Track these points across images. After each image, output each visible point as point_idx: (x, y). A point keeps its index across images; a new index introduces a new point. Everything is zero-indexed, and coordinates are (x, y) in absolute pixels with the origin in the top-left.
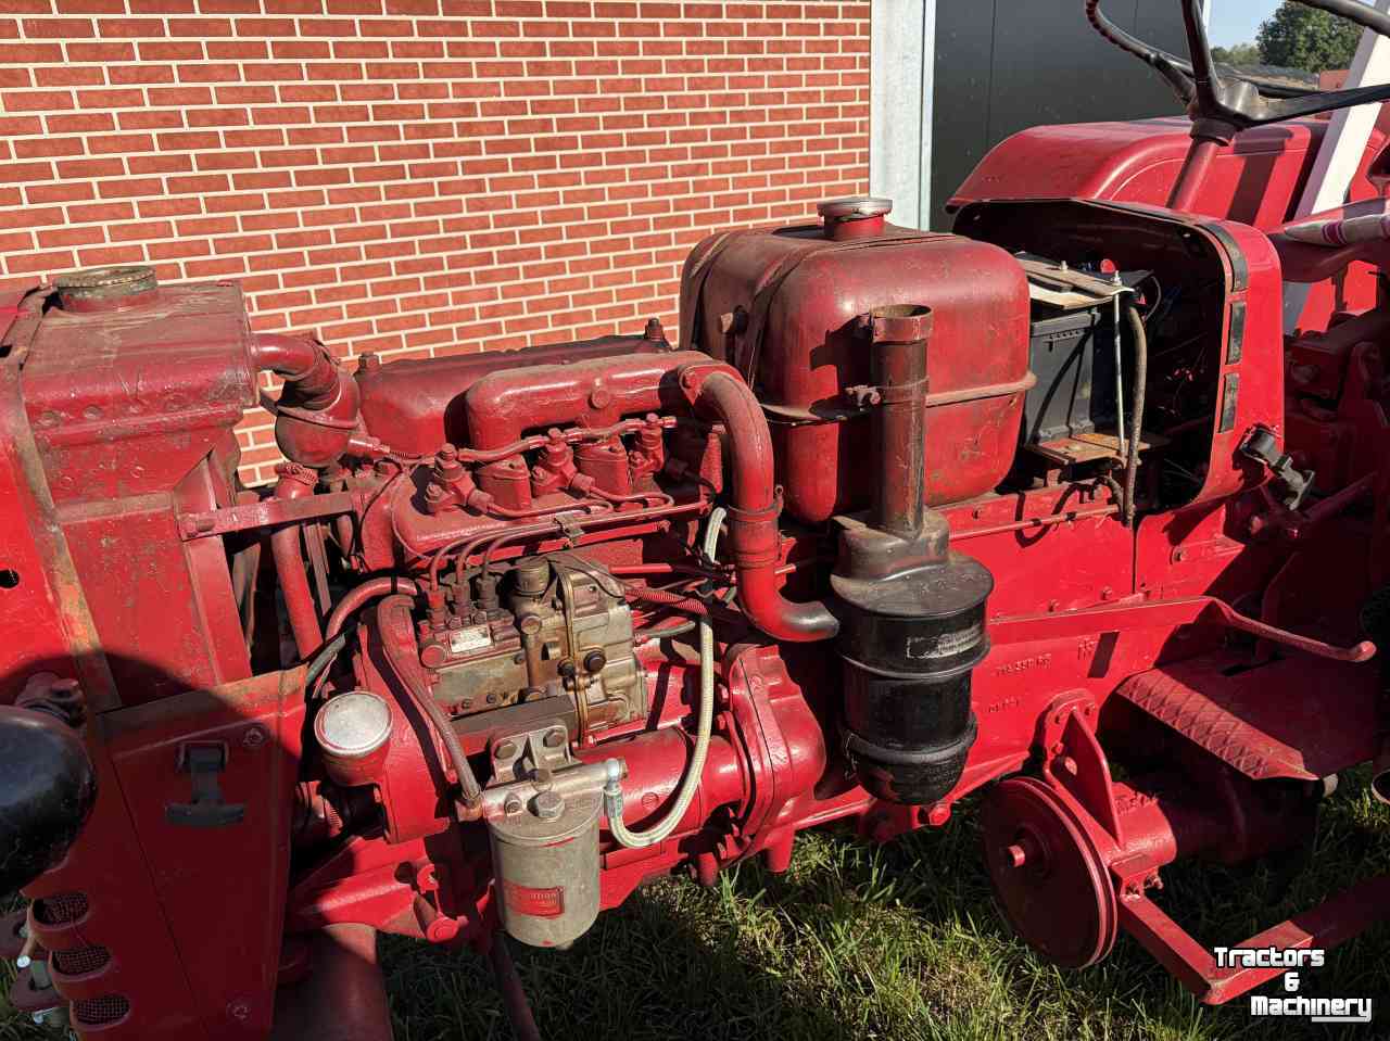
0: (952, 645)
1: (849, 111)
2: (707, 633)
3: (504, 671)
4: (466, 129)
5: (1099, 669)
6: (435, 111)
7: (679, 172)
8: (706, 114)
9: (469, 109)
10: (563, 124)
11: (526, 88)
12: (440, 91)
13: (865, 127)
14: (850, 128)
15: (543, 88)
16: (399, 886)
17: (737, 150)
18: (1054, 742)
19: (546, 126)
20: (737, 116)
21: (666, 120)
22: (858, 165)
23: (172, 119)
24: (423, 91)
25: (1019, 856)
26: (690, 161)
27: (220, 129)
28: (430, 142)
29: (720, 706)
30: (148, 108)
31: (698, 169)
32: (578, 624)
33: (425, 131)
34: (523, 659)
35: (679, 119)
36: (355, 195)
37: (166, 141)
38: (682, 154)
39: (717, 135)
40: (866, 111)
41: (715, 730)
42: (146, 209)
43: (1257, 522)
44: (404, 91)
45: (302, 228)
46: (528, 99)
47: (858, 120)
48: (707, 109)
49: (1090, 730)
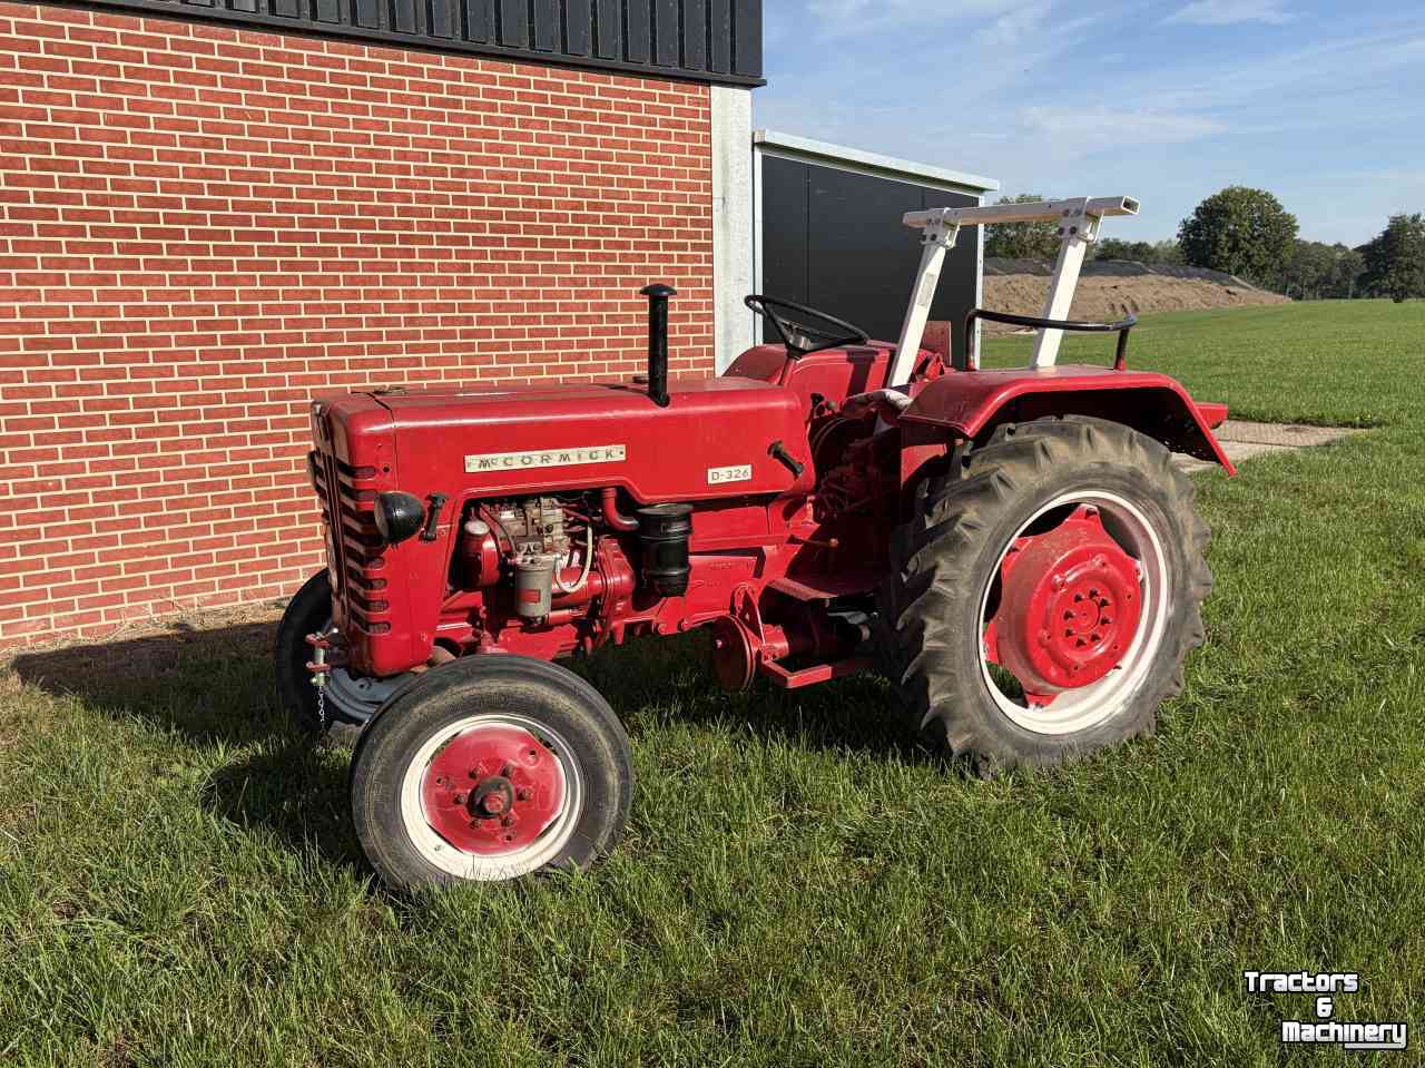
0: (677, 528)
1: (698, 317)
2: (590, 531)
3: (517, 527)
4: (410, 321)
5: (758, 574)
6: (388, 308)
7: (567, 357)
8: (588, 316)
9: (413, 308)
10: (482, 321)
11: (454, 294)
12: (394, 294)
13: (710, 329)
14: (699, 330)
15: (468, 294)
16: (465, 624)
17: (612, 343)
18: (739, 605)
19: (469, 321)
20: (611, 319)
21: (559, 320)
22: (705, 357)
23: (208, 311)
24: (381, 294)
25: (720, 643)
26: (575, 350)
27: (239, 318)
28: (384, 329)
29: (594, 559)
30: (193, 302)
31: (581, 356)
32: (545, 512)
33: (380, 322)
34: (525, 524)
35: (568, 319)
36: (327, 365)
37: (202, 325)
38: (569, 345)
39: (596, 332)
40: (711, 317)
41: (592, 569)
42: (183, 371)
43: (823, 514)
44: (368, 294)
45: (287, 387)
46: (456, 302)
47: (704, 324)
48: (589, 313)
49: (756, 601)
